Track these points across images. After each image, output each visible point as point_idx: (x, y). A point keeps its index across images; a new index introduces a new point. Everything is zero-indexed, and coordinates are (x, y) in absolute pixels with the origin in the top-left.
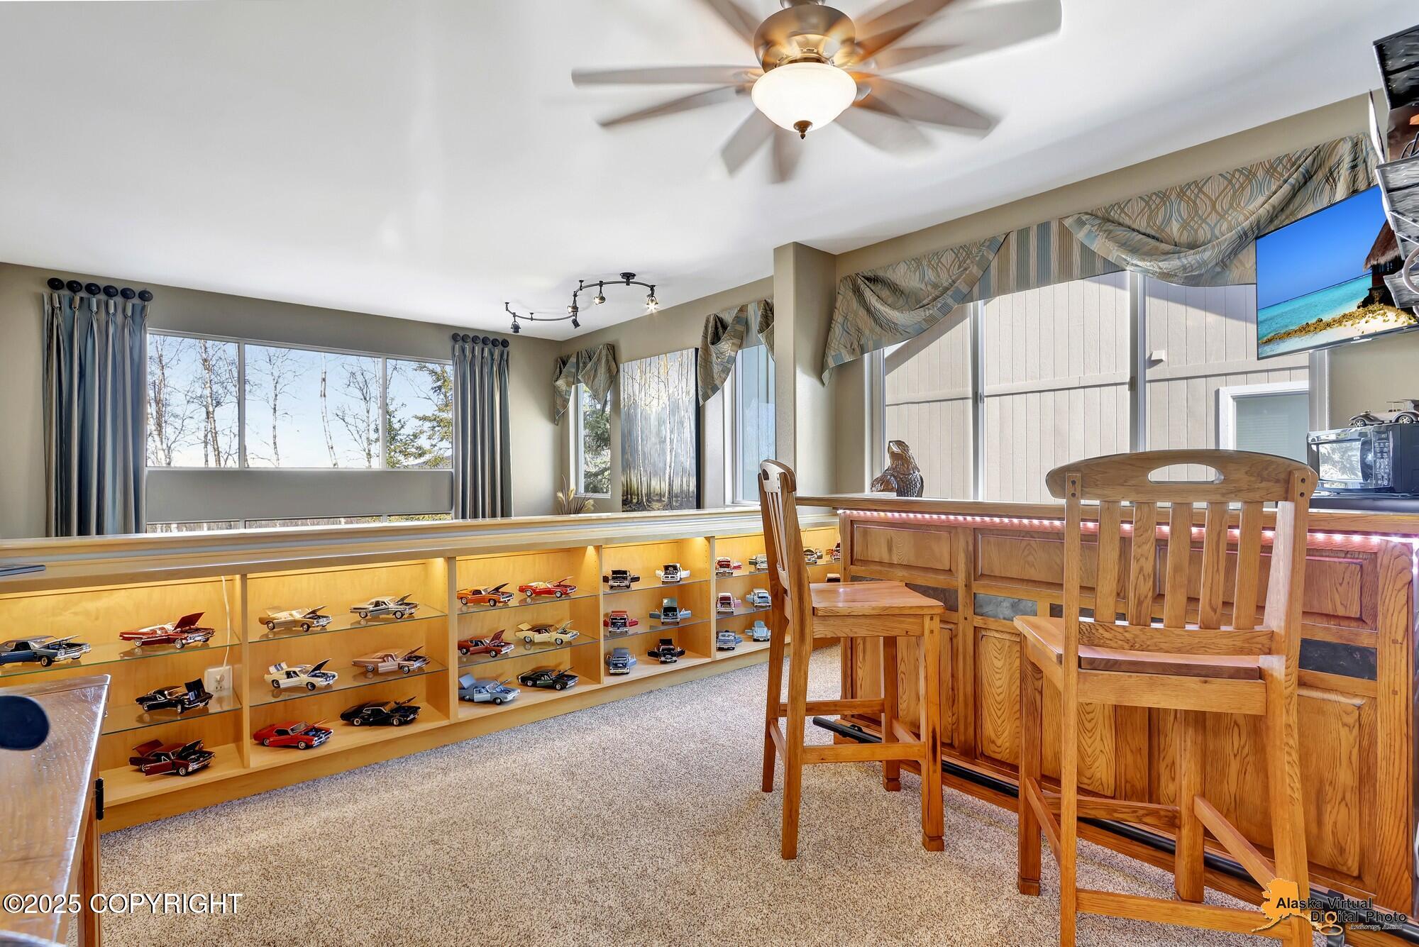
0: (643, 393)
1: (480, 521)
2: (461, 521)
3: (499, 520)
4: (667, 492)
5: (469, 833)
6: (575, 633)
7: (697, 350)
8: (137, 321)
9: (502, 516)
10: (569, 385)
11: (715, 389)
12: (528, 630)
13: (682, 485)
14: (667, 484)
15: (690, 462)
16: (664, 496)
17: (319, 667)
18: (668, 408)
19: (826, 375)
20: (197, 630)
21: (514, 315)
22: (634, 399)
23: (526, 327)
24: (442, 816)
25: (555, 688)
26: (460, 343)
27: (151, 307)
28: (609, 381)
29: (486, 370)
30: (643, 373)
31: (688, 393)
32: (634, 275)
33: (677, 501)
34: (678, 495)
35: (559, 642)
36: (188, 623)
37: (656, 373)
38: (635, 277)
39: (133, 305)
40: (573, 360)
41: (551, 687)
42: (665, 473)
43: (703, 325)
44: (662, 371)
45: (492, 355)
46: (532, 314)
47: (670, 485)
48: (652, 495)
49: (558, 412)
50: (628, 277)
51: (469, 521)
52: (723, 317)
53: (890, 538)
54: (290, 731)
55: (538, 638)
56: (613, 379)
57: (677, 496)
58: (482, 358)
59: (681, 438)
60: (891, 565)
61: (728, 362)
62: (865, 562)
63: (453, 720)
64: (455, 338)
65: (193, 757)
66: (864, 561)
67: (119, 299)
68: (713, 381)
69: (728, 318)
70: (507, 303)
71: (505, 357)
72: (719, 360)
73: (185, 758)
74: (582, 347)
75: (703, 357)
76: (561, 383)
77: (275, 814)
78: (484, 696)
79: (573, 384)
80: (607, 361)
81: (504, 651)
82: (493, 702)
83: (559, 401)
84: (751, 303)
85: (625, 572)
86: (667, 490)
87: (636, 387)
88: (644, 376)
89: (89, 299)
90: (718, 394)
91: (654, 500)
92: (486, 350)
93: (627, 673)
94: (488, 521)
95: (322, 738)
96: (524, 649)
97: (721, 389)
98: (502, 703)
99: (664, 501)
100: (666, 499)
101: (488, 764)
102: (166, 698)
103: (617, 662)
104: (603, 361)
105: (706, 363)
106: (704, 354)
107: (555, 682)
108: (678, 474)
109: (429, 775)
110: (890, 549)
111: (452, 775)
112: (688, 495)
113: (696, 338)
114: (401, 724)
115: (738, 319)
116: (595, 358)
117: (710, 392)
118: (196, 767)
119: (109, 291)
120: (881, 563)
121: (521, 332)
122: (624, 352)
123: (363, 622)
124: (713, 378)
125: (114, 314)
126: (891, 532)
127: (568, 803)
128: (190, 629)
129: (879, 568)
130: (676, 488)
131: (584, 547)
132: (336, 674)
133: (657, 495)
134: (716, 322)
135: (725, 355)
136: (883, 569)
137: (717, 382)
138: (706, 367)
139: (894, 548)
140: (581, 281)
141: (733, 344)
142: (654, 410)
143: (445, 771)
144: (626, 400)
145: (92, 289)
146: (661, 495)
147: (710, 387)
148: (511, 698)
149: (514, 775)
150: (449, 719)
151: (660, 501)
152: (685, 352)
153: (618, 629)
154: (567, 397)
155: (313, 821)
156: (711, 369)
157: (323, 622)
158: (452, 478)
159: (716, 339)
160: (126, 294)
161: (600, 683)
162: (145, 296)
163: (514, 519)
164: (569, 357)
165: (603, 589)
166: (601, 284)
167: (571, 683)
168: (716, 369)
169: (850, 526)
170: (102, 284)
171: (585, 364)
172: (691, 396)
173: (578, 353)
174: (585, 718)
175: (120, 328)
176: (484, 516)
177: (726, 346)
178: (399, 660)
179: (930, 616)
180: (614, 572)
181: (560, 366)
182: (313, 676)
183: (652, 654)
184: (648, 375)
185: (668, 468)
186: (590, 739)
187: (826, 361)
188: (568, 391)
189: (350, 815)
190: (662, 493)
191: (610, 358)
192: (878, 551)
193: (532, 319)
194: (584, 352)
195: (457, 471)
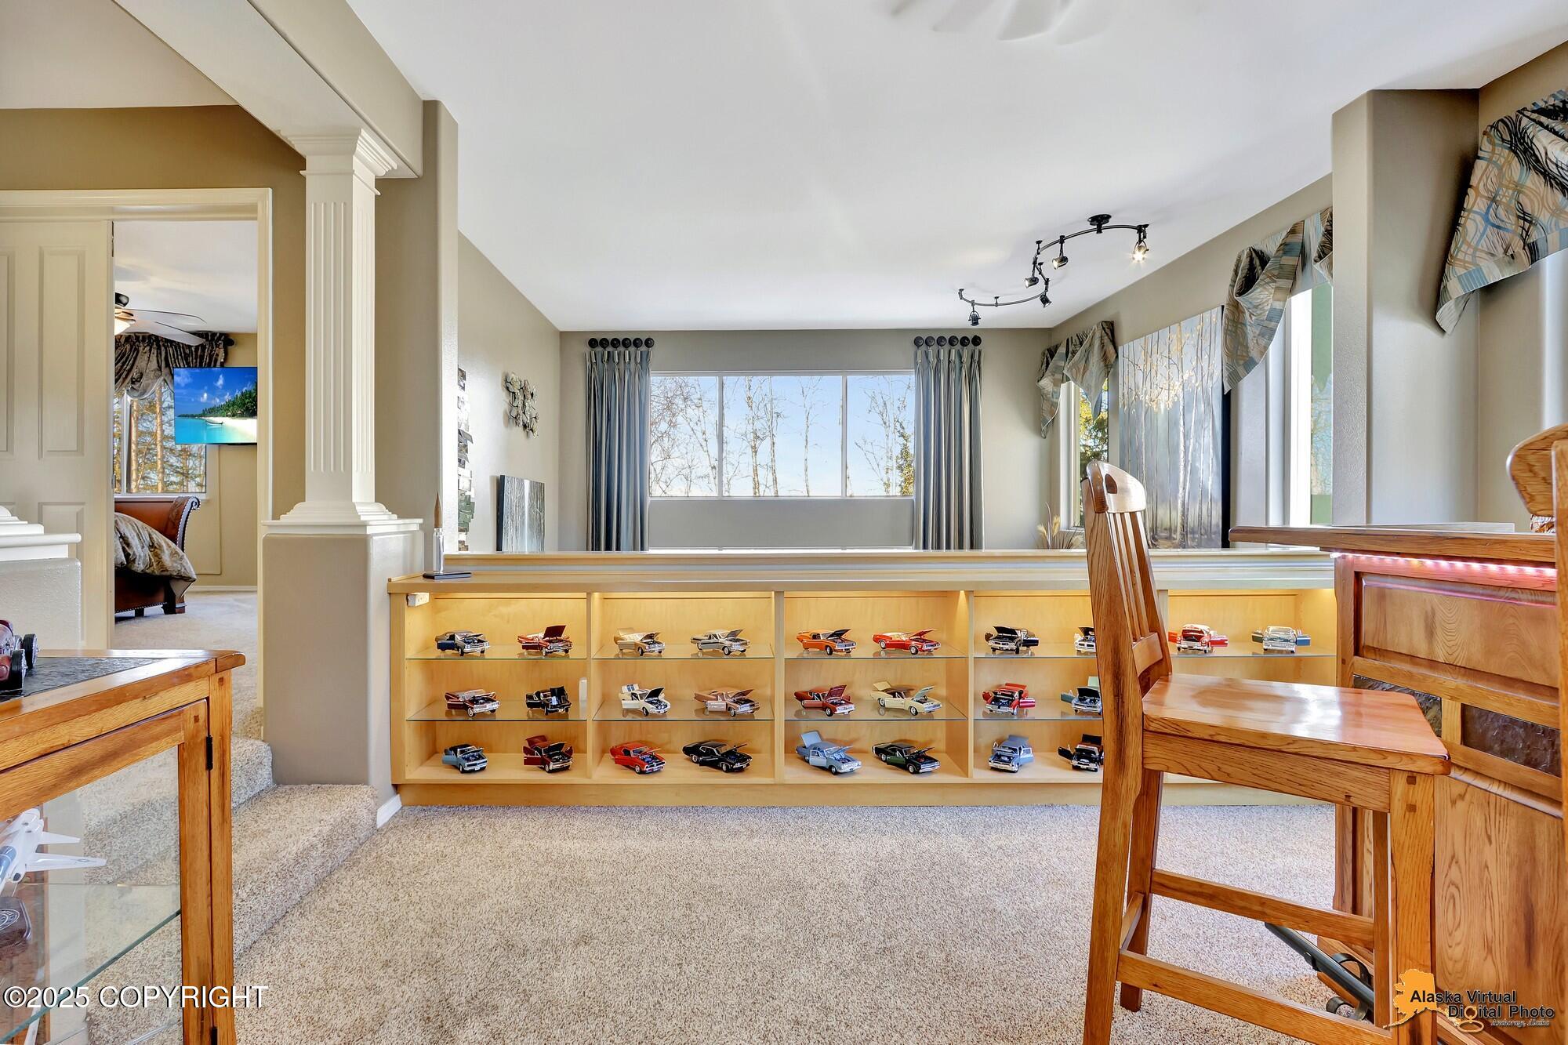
0: (1148, 384)
1: (944, 552)
2: (922, 551)
3: (967, 552)
4: (1179, 525)
5: (723, 909)
6: (935, 703)
7: (1223, 307)
8: (644, 364)
9: (972, 547)
10: (1057, 384)
11: (1249, 364)
12: (883, 691)
13: (1200, 516)
14: (1180, 514)
15: (1211, 481)
16: (1176, 531)
17: (656, 693)
18: (1182, 403)
19: (1447, 313)
20: (561, 641)
21: (973, 303)
22: (1136, 394)
23: (989, 317)
24: (716, 882)
25: (907, 770)
26: (924, 347)
27: (655, 352)
28: (1103, 373)
29: (953, 376)
30: (1148, 354)
31: (1211, 376)
32: (1109, 217)
33: (1193, 539)
34: (1196, 529)
35: (913, 712)
36: (554, 632)
37: (1166, 353)
38: (1110, 220)
39: (641, 352)
40: (1062, 350)
41: (903, 767)
42: (1176, 498)
43: (1233, 267)
44: (1173, 348)
45: (961, 357)
46: (996, 298)
47: (1183, 515)
48: (1159, 529)
49: (1044, 421)
50: (1099, 222)
51: (931, 552)
52: (1264, 249)
53: (1429, 609)
54: (631, 752)
55: (890, 701)
56: (1109, 366)
57: (1193, 532)
58: (949, 362)
59: (1200, 444)
60: (1433, 664)
61: (1270, 319)
62: (1380, 652)
63: (777, 780)
64: (917, 342)
65: (557, 757)
66: (1379, 650)
67: (632, 349)
68: (1247, 352)
69: (1271, 248)
70: (961, 290)
71: (976, 358)
72: (1254, 318)
73: (550, 757)
74: (1071, 333)
75: (1231, 317)
76: (1046, 383)
77: (598, 829)
78: (820, 761)
79: (1063, 382)
80: (1102, 345)
81: (839, 710)
82: (828, 770)
83: (1046, 406)
84: (1309, 216)
85: (1013, 631)
86: (1179, 521)
87: (1140, 375)
88: (1149, 359)
89: (613, 352)
90: (1256, 372)
91: (1162, 538)
92: (953, 351)
93: (1013, 772)
94: (953, 552)
95: (653, 766)
96: (877, 713)
97: (1261, 362)
98: (836, 773)
99: (1175, 539)
100: (1178, 536)
101: (798, 839)
102: (540, 699)
103: (1002, 753)
104: (1097, 343)
105: (1236, 327)
106: (1233, 313)
107: (908, 761)
108: (1195, 499)
109: (736, 833)
110: (1430, 632)
111: (755, 840)
112: (1209, 532)
113: (1221, 288)
114: (730, 770)
115: (1285, 248)
116: (1086, 343)
117: (1241, 370)
118: (555, 767)
119: (626, 343)
120: (1412, 658)
121: (981, 324)
122: (1124, 332)
123: (700, 655)
124: (1248, 348)
125: (629, 363)
126: (1433, 597)
127: (845, 916)
128: (557, 639)
129: (1406, 667)
130: (1192, 520)
131: (955, 591)
132: (669, 704)
133: (1166, 529)
134: (1251, 259)
135: (1262, 309)
136: (1415, 670)
137: (1254, 354)
138: (1235, 332)
139: (1439, 632)
140: (1039, 242)
141: (1277, 289)
142: (1162, 407)
143: (752, 834)
144: (1126, 396)
145: (615, 343)
146: (1170, 530)
147: (1241, 362)
148: (848, 770)
149: (813, 861)
150: (774, 777)
151: (1169, 538)
152: (1207, 315)
153: (999, 708)
154: (1055, 400)
155: (618, 845)
156: (1245, 335)
157: (657, 648)
158: (913, 506)
159: (1248, 282)
160: (637, 343)
161: (967, 775)
162: (649, 343)
163: (984, 552)
164: (1057, 347)
165: (984, 649)
166: (1062, 240)
167: (925, 768)
168: (1251, 331)
169: (1355, 584)
170: (610, 338)
171: (1074, 353)
172: (1215, 380)
173: (1068, 340)
174: (940, 818)
175: (633, 374)
176: (948, 547)
177: (1263, 295)
178: (728, 701)
179: (1406, 775)
180: (1000, 629)
181: (1047, 359)
182: (648, 702)
183: (1064, 753)
184: (1155, 356)
185: (1181, 490)
186: (926, 845)
187: (1445, 287)
188: (1056, 393)
189: (647, 851)
190: (1173, 528)
191: (1106, 340)
192: (1407, 635)
193: (997, 305)
194: (1075, 338)
195: (918, 498)
